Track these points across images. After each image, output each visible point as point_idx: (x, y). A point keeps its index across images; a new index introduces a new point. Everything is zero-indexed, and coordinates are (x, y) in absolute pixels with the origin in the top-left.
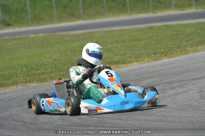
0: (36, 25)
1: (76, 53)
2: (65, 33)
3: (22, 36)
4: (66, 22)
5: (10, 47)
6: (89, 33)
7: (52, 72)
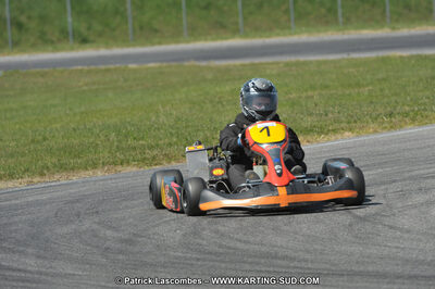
0: (143, 45)
1: (223, 106)
2: (204, 64)
3: (112, 67)
4: (206, 40)
5: (85, 88)
6: (253, 65)
7: (170, 145)
